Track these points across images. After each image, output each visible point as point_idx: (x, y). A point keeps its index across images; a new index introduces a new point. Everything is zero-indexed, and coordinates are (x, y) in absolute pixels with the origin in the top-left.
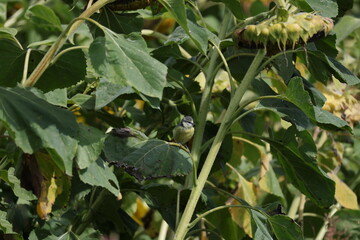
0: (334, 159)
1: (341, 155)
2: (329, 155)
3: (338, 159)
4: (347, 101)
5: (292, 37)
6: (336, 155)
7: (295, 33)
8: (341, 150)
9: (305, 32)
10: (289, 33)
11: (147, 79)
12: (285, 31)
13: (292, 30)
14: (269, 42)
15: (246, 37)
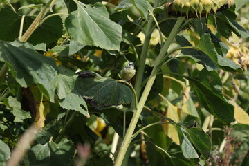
0: (233, 91)
1: (238, 88)
2: (230, 88)
3: (236, 91)
4: (243, 51)
5: (206, 8)
6: (235, 88)
7: (208, 5)
8: (238, 85)
9: (215, 5)
10: (204, 6)
11: (108, 37)
12: (201, 4)
13: (206, 3)
14: (190, 12)
15: (174, 8)
